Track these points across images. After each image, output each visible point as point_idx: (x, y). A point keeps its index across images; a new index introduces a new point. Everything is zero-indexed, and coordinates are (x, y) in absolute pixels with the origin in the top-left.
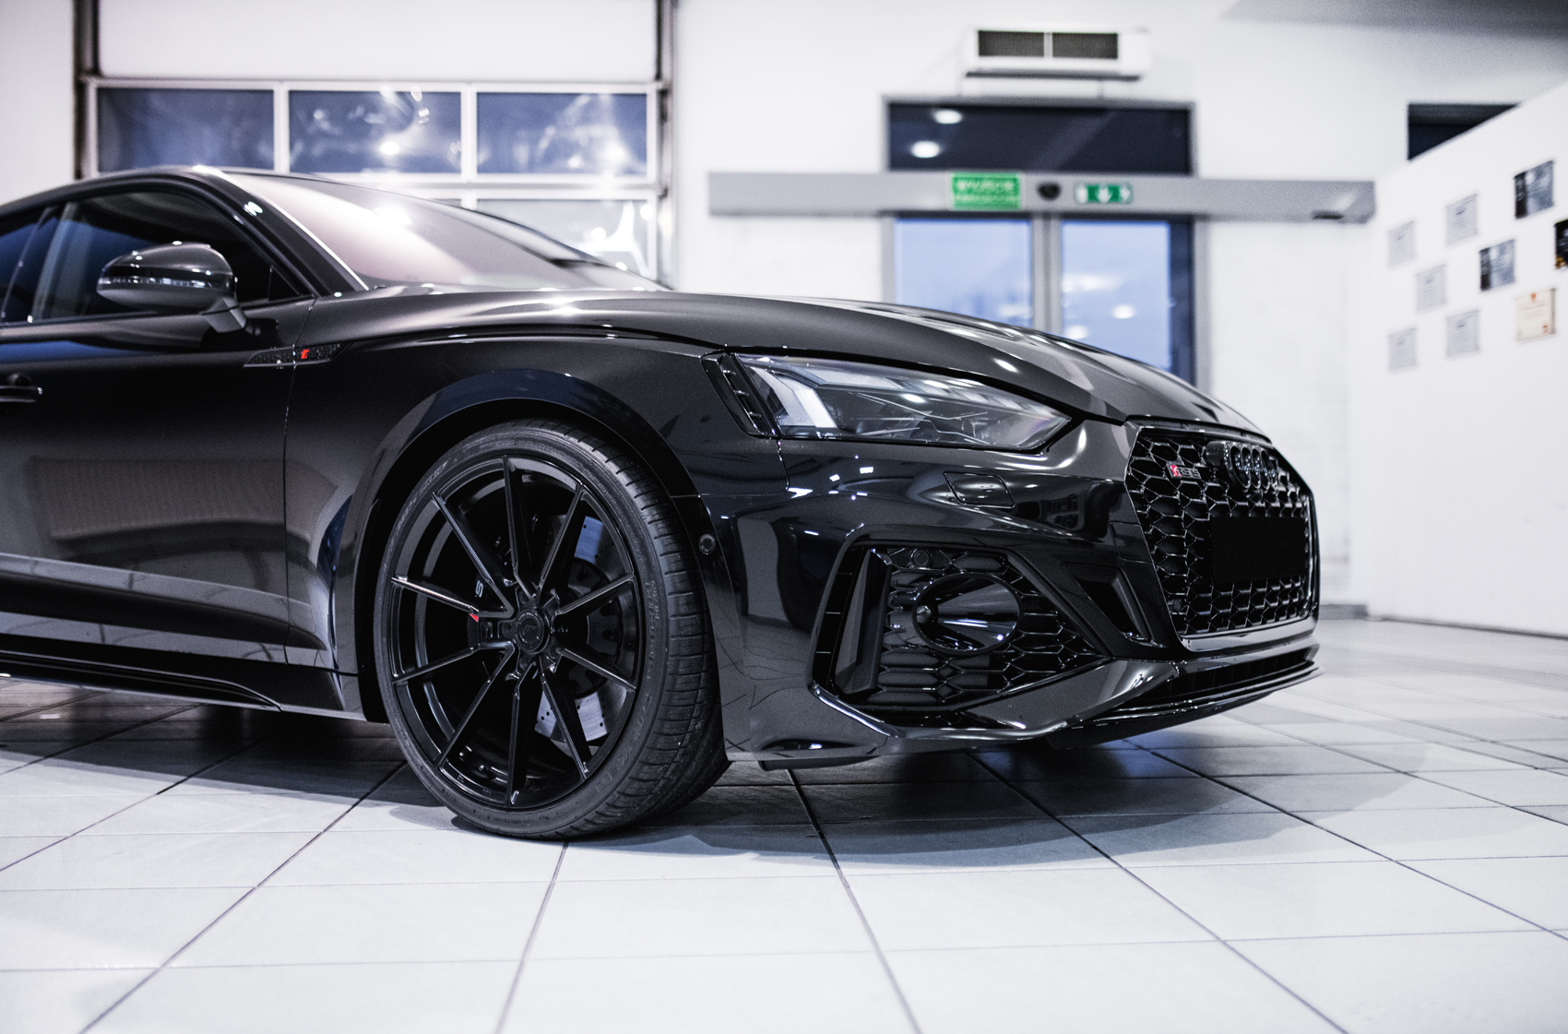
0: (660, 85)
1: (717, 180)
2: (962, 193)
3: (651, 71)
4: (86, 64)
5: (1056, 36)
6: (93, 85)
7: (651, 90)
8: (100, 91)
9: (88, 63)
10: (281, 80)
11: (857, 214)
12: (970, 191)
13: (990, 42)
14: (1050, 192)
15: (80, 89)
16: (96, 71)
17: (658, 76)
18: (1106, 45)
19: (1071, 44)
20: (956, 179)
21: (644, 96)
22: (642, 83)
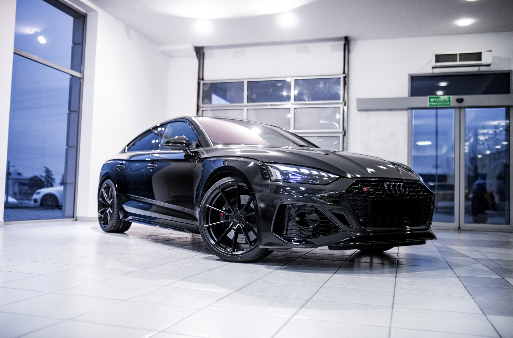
0: (344, 75)
1: (359, 101)
2: (432, 102)
3: (342, 71)
4: (200, 78)
5: (460, 54)
6: (202, 82)
7: (342, 76)
8: (203, 84)
9: (201, 77)
10: (246, 79)
11: (401, 109)
12: (434, 101)
13: (439, 58)
14: (460, 101)
15: (199, 84)
16: (203, 79)
17: (344, 73)
18: (478, 56)
19: (465, 57)
20: (430, 98)
21: (340, 78)
22: (339, 75)
